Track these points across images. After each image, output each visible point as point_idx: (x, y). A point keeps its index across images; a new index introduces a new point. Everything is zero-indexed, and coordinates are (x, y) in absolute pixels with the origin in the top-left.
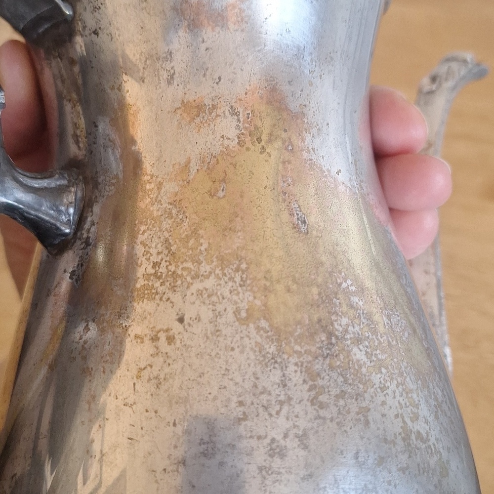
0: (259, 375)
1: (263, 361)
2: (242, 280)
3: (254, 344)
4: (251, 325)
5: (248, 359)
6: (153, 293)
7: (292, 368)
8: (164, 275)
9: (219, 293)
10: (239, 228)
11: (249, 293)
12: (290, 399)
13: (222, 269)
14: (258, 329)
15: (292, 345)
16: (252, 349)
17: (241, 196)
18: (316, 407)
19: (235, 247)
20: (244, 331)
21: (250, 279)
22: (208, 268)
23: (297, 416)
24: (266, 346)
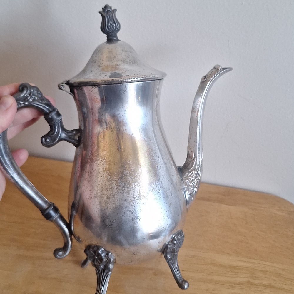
1: (107, 179)
2: (105, 162)
4: (106, 172)
6: (89, 163)
7: (113, 181)
9: (100, 164)
11: (106, 165)
12: (112, 188)
13: (101, 159)
15: (114, 176)
16: (105, 177)
18: (117, 190)
23: (113, 191)
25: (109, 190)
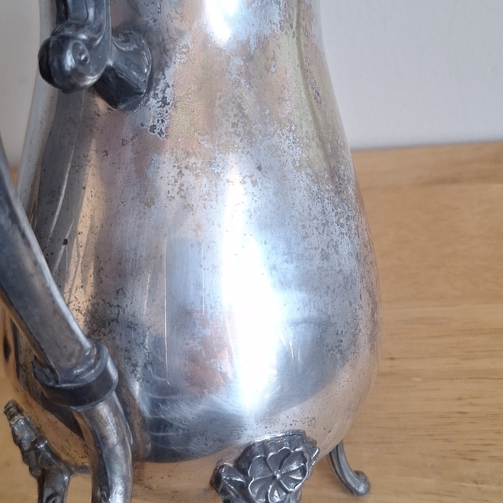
0: (311, 207)
1: (312, 197)
2: (294, 139)
3: (306, 185)
4: (303, 172)
5: (304, 196)
6: (236, 148)
7: (327, 201)
8: (242, 133)
9: (281, 149)
10: (287, 98)
11: (298, 148)
12: (328, 222)
13: (281, 130)
14: (307, 174)
15: (325, 185)
16: (305, 189)
17: (286, 73)
18: (339, 226)
19: (286, 112)
20: (300, 176)
21: (298, 138)
22: (272, 129)
23: (332, 233)
24: (313, 187)
25: (323, 231)
